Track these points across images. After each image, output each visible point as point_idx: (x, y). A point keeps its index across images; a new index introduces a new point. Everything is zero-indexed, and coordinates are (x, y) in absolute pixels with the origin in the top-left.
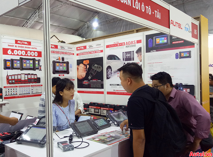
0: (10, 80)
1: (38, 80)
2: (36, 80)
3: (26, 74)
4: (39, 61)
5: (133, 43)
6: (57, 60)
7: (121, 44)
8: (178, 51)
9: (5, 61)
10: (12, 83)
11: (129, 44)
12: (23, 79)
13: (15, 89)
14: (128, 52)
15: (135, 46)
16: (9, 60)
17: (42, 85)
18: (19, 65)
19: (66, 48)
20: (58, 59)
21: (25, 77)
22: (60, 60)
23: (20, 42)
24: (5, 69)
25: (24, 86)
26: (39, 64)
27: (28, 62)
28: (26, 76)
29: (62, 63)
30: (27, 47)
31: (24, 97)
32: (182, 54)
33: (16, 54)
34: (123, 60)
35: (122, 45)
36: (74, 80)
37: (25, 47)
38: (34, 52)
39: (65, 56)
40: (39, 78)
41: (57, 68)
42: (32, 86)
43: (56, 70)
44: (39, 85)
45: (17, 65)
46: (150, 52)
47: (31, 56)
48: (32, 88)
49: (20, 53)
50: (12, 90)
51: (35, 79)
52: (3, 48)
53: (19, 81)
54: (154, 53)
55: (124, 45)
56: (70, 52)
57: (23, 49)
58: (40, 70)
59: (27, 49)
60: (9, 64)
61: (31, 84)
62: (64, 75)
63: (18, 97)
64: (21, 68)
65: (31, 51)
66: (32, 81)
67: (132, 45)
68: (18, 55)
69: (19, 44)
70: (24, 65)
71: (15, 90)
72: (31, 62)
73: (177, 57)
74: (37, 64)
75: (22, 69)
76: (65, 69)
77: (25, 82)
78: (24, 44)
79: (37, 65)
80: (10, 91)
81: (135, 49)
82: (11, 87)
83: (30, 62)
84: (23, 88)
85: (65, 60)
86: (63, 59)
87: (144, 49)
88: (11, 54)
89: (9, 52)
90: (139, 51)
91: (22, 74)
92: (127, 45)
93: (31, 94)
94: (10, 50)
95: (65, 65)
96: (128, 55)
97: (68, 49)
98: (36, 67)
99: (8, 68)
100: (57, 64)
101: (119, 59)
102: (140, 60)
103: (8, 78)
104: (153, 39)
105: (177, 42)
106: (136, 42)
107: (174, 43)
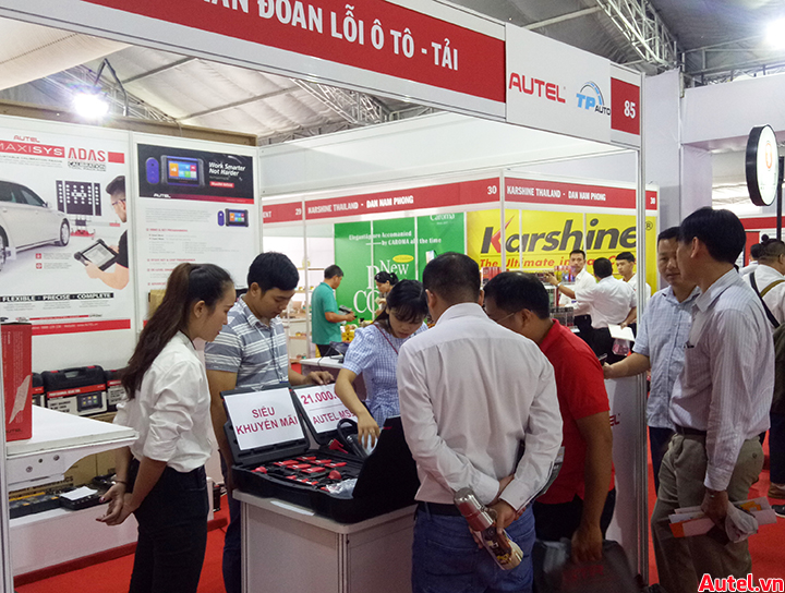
5: (97, 156)
7: (51, 151)
8: (223, 206)
11: (81, 157)
14: (79, 184)
15: (103, 168)
32: (232, 217)
34: (61, 207)
35: (52, 154)
46: (153, 196)
54: (165, 204)
55: (63, 156)
67: (92, 161)
73: (221, 223)
81: (105, 177)
87: (132, 185)
92: (72, 160)
96: (79, 195)
101: (41, 202)
102: (123, 216)
104: (160, 162)
105: (220, 184)
106: (106, 156)
107: (213, 184)
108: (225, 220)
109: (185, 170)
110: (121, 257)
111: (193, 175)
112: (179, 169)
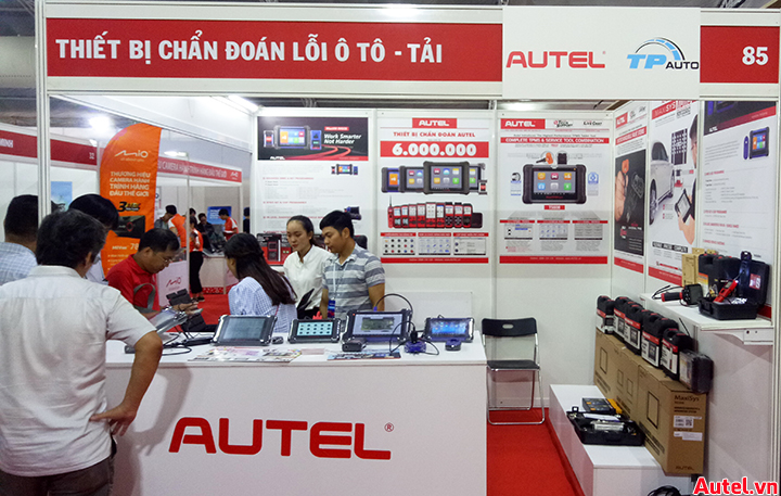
0: (398, 218)
1: (475, 220)
2: (468, 221)
3: (438, 204)
4: (480, 168)
6: (542, 164)
9: (387, 172)
10: (403, 226)
12: (430, 215)
13: (409, 240)
16: (394, 171)
17: (486, 235)
18: (420, 181)
19: (578, 124)
20: (544, 160)
21: (436, 212)
22: (551, 161)
23: (425, 123)
24: (384, 191)
25: (433, 234)
26: (479, 177)
27: (446, 172)
28: (440, 209)
29: (558, 170)
30: (445, 135)
31: (434, 261)
33: (415, 153)
36: (606, 222)
37: (440, 135)
38: (466, 144)
39: (569, 150)
40: (480, 215)
41: (540, 187)
42: (455, 234)
43: (535, 191)
44: (478, 234)
45: (416, 180)
47: (456, 155)
48: (457, 241)
49: (424, 150)
50: (402, 243)
51: (466, 217)
52: (382, 142)
53: (419, 221)
56: (590, 134)
57: (432, 139)
58: (483, 192)
59: (443, 139)
60: (394, 179)
61: (454, 230)
62: (563, 208)
63: (417, 261)
64: (426, 190)
65: (456, 144)
66: (458, 220)
68: (419, 155)
69: (423, 127)
70: (436, 181)
71: (409, 244)
72: (457, 171)
74: (473, 176)
75: (430, 190)
76: (569, 188)
77: (436, 223)
78: (437, 127)
79: (473, 181)
80: (396, 243)
82: (399, 234)
83: (451, 172)
84: (432, 239)
85: (571, 162)
86: (562, 158)
88: (402, 155)
89: (397, 149)
90: (694, 129)
91: (429, 204)
93: (452, 256)
94: (398, 145)
95: (568, 175)
97: (584, 127)
98: (471, 186)
99: (394, 189)
100: (541, 175)
102: (695, 162)
103: (393, 213)
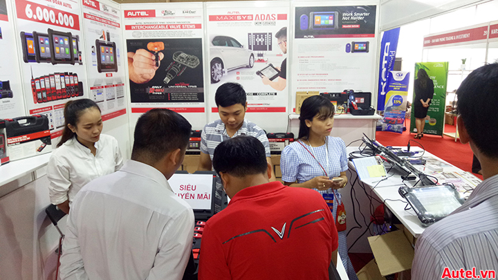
5: (271, 17)
7: (245, 18)
8: (350, 40)
11: (261, 19)
14: (260, 34)
15: (274, 24)
32: (357, 47)
34: (250, 48)
35: (246, 19)
36: (124, 85)
46: (303, 37)
54: (310, 41)
55: (252, 19)
62: (112, 75)
67: (268, 21)
73: (348, 51)
81: (275, 30)
85: (111, 40)
87: (291, 32)
90: (282, 33)
92: (257, 21)
96: (260, 40)
97: (112, 13)
101: (240, 46)
102: (284, 50)
104: (309, 17)
105: (349, 26)
106: (276, 17)
107: (344, 26)
108: (351, 49)
109: (325, 19)
110: (282, 73)
111: (331, 22)
112: (321, 19)
